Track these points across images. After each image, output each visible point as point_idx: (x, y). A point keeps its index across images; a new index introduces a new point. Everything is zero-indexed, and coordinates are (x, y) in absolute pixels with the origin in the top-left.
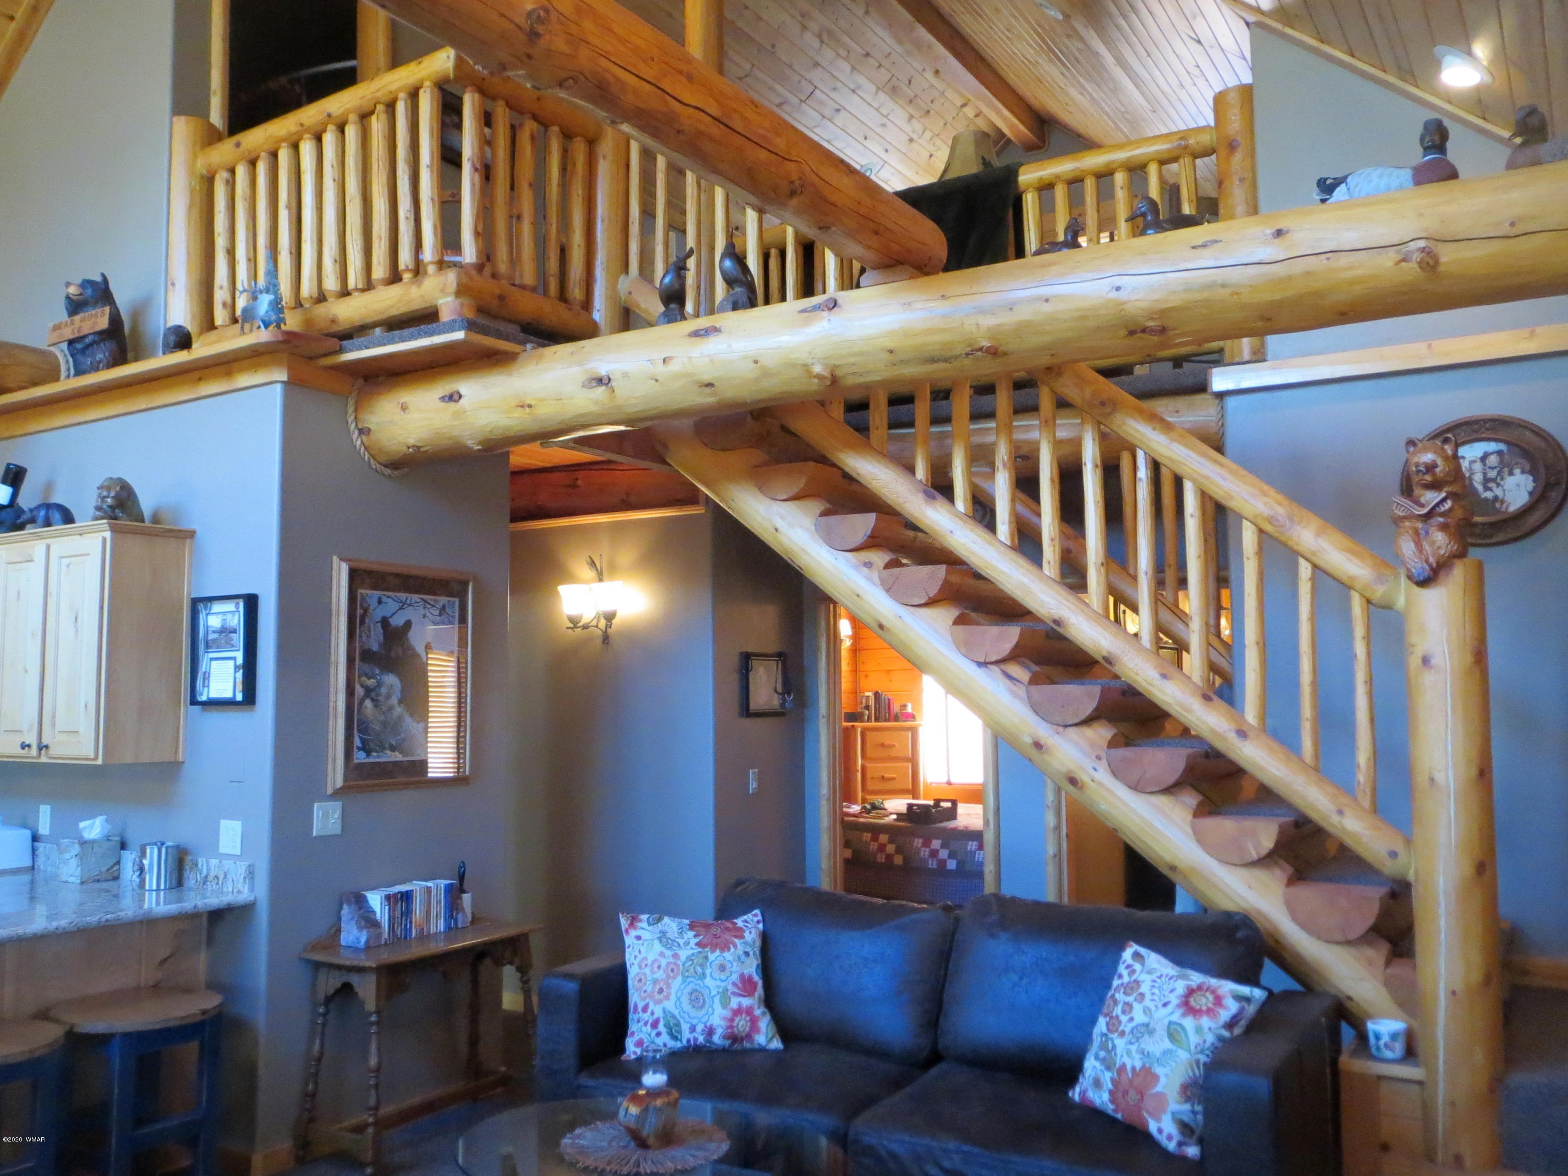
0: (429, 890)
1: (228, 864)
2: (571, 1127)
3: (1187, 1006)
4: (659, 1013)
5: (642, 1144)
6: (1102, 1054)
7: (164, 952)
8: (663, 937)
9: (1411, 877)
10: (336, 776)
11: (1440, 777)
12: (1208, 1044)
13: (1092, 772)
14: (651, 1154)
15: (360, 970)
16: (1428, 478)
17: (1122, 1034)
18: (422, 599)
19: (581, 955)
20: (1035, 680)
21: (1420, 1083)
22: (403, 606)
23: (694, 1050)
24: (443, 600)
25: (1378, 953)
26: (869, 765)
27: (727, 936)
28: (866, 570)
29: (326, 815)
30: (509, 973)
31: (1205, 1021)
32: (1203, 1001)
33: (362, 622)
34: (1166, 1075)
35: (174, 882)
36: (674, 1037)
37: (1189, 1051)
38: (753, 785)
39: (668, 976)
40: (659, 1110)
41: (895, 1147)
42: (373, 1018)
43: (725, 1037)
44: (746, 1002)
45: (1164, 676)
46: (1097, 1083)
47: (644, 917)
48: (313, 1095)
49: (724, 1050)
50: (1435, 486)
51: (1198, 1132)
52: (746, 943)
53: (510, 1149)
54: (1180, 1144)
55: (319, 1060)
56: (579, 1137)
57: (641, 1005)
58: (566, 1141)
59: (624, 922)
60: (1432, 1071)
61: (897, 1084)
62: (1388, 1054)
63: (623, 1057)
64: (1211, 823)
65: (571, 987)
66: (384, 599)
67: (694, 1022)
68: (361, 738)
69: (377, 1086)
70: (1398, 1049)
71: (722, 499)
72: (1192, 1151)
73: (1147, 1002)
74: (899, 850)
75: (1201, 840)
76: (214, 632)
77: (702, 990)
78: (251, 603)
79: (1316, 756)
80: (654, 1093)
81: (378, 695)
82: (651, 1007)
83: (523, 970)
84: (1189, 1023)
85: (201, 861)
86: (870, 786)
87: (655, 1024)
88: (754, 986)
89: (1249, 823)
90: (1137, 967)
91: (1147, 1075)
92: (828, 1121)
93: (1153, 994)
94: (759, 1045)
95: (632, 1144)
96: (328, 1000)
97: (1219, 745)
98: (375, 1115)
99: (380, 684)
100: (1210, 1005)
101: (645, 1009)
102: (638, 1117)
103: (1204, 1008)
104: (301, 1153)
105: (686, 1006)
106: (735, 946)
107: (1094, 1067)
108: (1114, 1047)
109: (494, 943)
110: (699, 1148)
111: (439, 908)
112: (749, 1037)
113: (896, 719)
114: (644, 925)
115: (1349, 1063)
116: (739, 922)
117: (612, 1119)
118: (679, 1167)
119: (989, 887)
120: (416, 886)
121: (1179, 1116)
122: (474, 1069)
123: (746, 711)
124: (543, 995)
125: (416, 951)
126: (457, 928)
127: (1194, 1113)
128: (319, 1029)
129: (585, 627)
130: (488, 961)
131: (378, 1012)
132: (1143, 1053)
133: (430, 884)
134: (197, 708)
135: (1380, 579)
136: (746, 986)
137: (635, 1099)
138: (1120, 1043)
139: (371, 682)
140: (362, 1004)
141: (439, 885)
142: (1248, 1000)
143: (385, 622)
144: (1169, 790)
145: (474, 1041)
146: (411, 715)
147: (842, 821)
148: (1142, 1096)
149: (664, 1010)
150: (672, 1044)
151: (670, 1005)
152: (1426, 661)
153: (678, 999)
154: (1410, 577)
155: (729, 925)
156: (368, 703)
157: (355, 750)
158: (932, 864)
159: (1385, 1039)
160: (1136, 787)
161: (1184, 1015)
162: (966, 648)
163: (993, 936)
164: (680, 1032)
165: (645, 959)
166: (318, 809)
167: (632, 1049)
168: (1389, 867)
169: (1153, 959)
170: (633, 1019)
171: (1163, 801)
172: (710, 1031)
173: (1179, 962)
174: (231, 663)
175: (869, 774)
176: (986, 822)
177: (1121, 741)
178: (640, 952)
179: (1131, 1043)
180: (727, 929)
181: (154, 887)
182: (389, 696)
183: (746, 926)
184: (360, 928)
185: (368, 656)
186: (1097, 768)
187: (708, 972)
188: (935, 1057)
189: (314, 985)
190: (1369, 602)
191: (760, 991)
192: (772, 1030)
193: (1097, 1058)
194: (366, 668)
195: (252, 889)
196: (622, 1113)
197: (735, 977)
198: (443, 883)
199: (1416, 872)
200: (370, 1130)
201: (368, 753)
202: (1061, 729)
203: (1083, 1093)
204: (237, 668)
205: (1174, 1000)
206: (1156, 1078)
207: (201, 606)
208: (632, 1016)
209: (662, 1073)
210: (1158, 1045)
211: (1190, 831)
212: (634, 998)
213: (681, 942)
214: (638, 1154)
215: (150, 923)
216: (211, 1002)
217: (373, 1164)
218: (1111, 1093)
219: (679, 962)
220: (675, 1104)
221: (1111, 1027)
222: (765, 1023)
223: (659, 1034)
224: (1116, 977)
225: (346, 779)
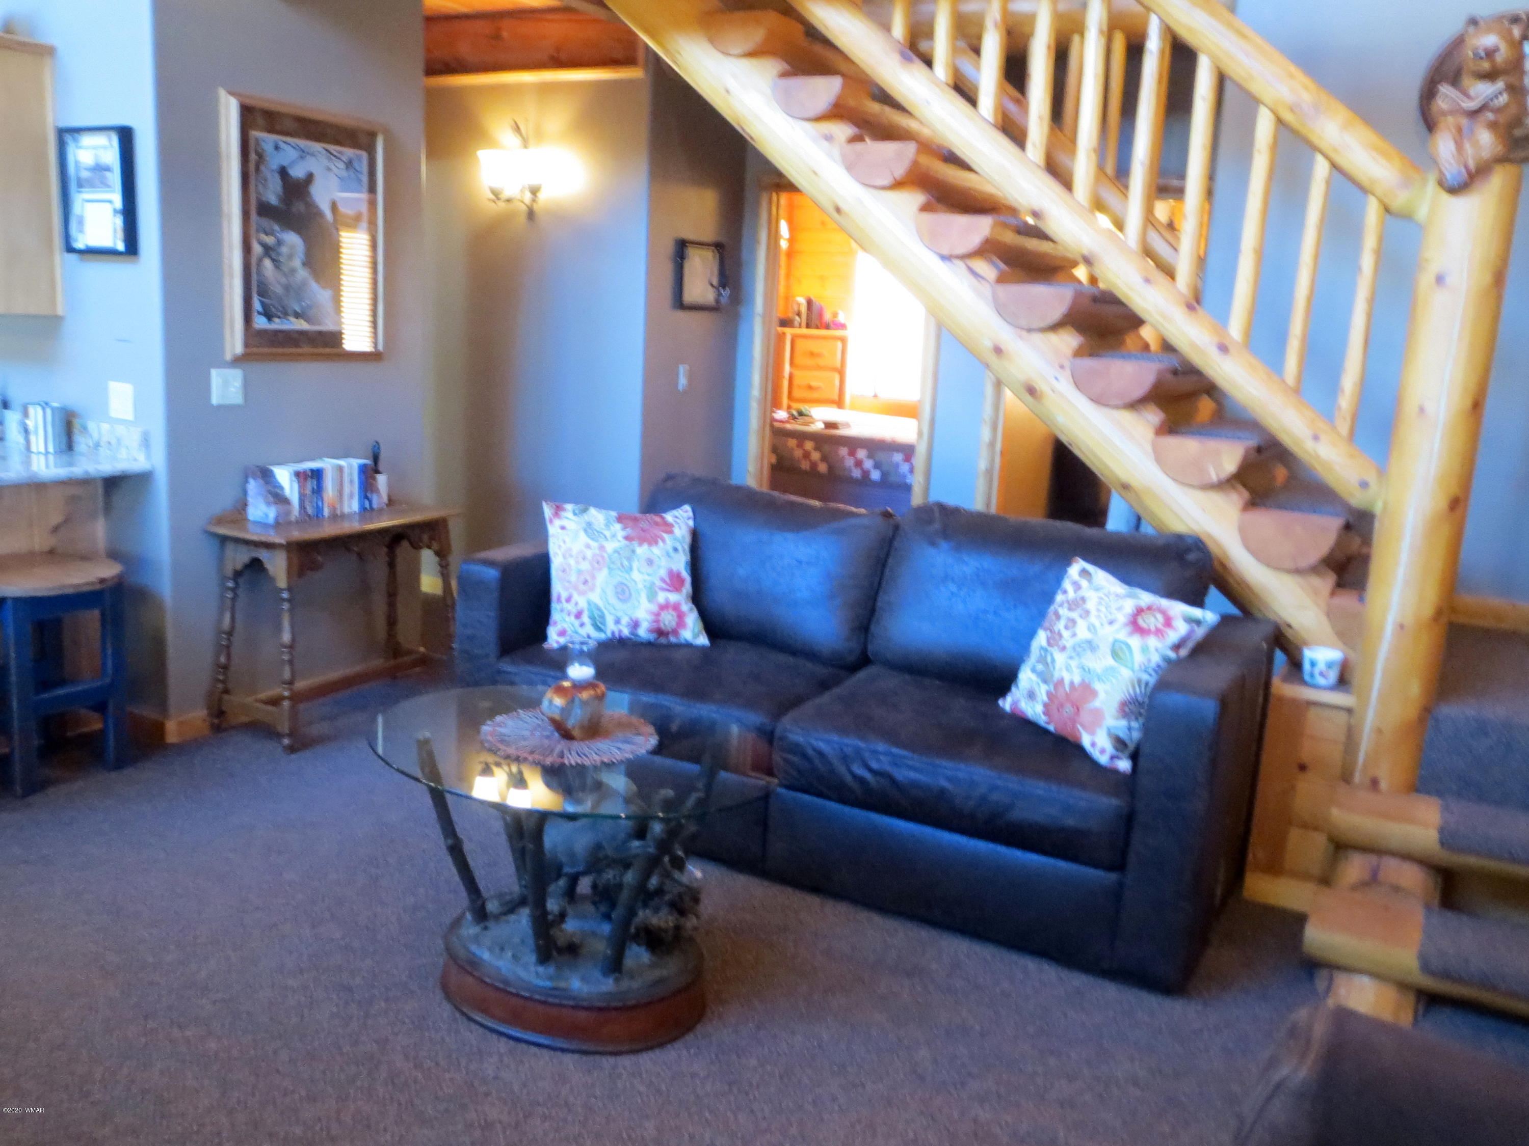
0: (340, 469)
1: (120, 430)
2: (492, 713)
3: (1135, 626)
4: (583, 604)
5: (567, 735)
6: (1040, 667)
7: (56, 519)
8: (589, 529)
9: (1378, 509)
10: (235, 343)
11: (1430, 407)
12: (1153, 664)
13: (1054, 382)
14: (575, 745)
15: (269, 546)
16: (1486, 65)
17: (1063, 649)
18: (327, 150)
19: (501, 542)
20: (1002, 279)
21: (1349, 711)
22: (304, 154)
23: (619, 643)
24: (349, 152)
25: (1326, 582)
26: (798, 373)
27: (656, 531)
28: (826, 144)
29: (226, 384)
30: (427, 557)
31: (1153, 642)
32: (1152, 621)
33: (257, 169)
34: (1106, 692)
35: (64, 446)
36: (598, 629)
37: (1133, 671)
38: (683, 381)
39: (594, 568)
40: (584, 703)
41: (821, 745)
42: (285, 595)
43: (651, 631)
44: (673, 597)
45: (1147, 280)
46: (1031, 695)
47: (569, 507)
48: (226, 668)
49: (649, 644)
50: (1490, 76)
51: (1132, 746)
52: (676, 539)
53: (428, 734)
54: (1112, 758)
55: (230, 633)
56: (499, 725)
57: (564, 595)
58: (486, 728)
59: (548, 511)
60: (1364, 700)
61: (824, 686)
62: (1321, 681)
63: (546, 646)
64: (1173, 443)
65: (492, 574)
66: (282, 145)
67: (619, 614)
68: (262, 303)
69: (291, 662)
70: (1333, 676)
71: (667, 51)
72: (1124, 765)
73: (1093, 619)
74: (824, 458)
75: (1159, 458)
76: (86, 169)
77: (629, 584)
78: (126, 136)
79: (1299, 379)
80: (579, 686)
81: (279, 254)
82: (576, 597)
83: (442, 554)
84: (1135, 642)
85: (91, 426)
86: (797, 393)
87: (578, 615)
88: (682, 581)
89: (1212, 444)
90: (1084, 583)
91: (1086, 690)
92: (755, 718)
93: (1098, 610)
94: (686, 640)
95: (556, 734)
96: (238, 574)
97: (1197, 360)
98: (291, 690)
99: (280, 243)
100: (1160, 626)
101: (568, 600)
102: (563, 710)
103: (1153, 628)
104: (216, 721)
105: (613, 600)
106: (664, 541)
107: (1030, 679)
108: (1053, 661)
109: (412, 527)
110: (627, 742)
111: (352, 487)
112: (675, 632)
113: (827, 327)
114: (569, 515)
115: (1282, 687)
116: (669, 517)
117: (534, 708)
118: (606, 760)
119: (917, 499)
120: (327, 464)
121: (1113, 731)
122: (394, 649)
123: (679, 303)
124: (460, 579)
125: (328, 530)
126: (372, 508)
127: (1130, 729)
128: (229, 603)
129: (508, 201)
130: (405, 544)
131: (290, 589)
132: (1084, 669)
133: (342, 462)
134: (73, 257)
135: (1406, 183)
136: (674, 582)
137: (560, 690)
138: (1060, 658)
139: (270, 240)
140: (272, 580)
141: (352, 465)
142: (1198, 622)
143: (283, 172)
144: (1134, 405)
145: (392, 622)
146: (317, 281)
147: (772, 426)
148: (1078, 709)
149: (589, 603)
150: (595, 634)
151: (595, 597)
152: (1440, 279)
153: (603, 591)
154: (1441, 183)
155: (657, 519)
156: (267, 263)
157: (256, 314)
158: (857, 473)
159: (1321, 666)
160: (1099, 400)
161: (1131, 634)
162: (931, 239)
163: (933, 544)
164: (604, 624)
165: (570, 549)
166: (217, 377)
167: (554, 639)
168: (1357, 499)
169: (1101, 577)
170: (556, 609)
171: (1126, 417)
172: (635, 624)
173: (1126, 580)
174: (108, 205)
175: (796, 381)
176: (920, 434)
177: (1088, 351)
178: (564, 542)
179: (1071, 658)
180: (657, 524)
181: (42, 449)
182: (290, 257)
183: (675, 521)
184: (268, 504)
185: (265, 210)
186: (1058, 377)
187: (635, 565)
188: (864, 660)
189: (221, 559)
190: (1387, 210)
191: (688, 587)
192: (700, 625)
193: (1034, 670)
194: (266, 223)
195: (148, 457)
196: (545, 703)
197: (663, 573)
198: (356, 463)
199: (1385, 505)
200: (286, 703)
201: (269, 317)
202: (1024, 333)
203: (1015, 704)
204: (115, 211)
205: (1122, 618)
206: (1094, 693)
207: (68, 138)
208: (555, 607)
209: (588, 665)
210: (1101, 662)
211: (1149, 448)
212: (558, 587)
213: (607, 533)
214: (562, 745)
215: (38, 487)
216: (109, 571)
217: (291, 735)
218: (1046, 705)
219: (605, 555)
220: (601, 698)
221: (1052, 641)
222: (692, 619)
223: (582, 625)
224: (1059, 592)
225: (246, 345)
